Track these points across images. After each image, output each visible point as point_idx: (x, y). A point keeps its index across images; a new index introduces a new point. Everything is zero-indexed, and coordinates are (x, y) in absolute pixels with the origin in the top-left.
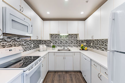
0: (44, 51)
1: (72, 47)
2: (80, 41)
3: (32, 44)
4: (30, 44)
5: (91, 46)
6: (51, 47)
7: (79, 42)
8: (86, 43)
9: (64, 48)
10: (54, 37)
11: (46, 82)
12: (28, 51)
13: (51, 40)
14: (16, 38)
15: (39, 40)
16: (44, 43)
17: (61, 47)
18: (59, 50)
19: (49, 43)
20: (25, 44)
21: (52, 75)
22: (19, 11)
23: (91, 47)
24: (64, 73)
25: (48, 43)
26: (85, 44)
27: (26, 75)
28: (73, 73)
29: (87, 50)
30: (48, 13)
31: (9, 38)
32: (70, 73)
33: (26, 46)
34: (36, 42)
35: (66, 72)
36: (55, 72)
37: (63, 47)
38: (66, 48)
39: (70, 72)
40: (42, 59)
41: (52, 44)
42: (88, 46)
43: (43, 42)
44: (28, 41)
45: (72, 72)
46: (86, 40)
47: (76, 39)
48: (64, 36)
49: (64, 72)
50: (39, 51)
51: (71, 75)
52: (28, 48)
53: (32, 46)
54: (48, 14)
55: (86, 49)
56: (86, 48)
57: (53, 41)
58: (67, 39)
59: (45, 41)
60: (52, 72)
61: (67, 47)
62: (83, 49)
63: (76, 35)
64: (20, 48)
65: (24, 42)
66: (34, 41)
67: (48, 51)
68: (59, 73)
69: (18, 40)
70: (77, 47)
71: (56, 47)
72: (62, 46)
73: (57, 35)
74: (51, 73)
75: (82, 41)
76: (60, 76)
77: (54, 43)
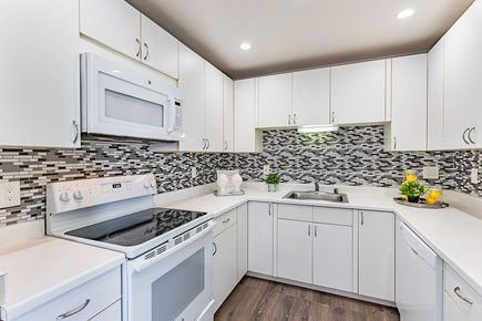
0: (231, 194)
1: (356, 184)
2: (405, 158)
3: (194, 169)
4: (185, 167)
5: (469, 186)
6: (263, 180)
7: (396, 164)
8: (437, 168)
9: (317, 190)
10: (276, 142)
11: (231, 314)
12: (177, 192)
13: (265, 154)
14: (137, 147)
15: (221, 154)
16: (237, 165)
17: (306, 182)
18: (293, 196)
19: (256, 165)
20: (167, 168)
21: (258, 291)
22: (134, 56)
23: (469, 192)
24: (310, 296)
25: (252, 166)
26: (431, 172)
27: (135, 273)
28: (357, 308)
29: (442, 205)
30: (245, 46)
31: (116, 147)
32: (337, 303)
33: (170, 175)
34: (208, 160)
35: (323, 295)
36: (271, 285)
37: (312, 185)
38: (325, 189)
39: (341, 301)
40: (211, 223)
41: (267, 171)
42: (452, 183)
43: (233, 159)
44: (178, 158)
45: (351, 303)
46: (442, 153)
47: (381, 147)
48: (316, 135)
49: (311, 294)
50: (216, 192)
51: (340, 311)
52: (177, 179)
53: (194, 174)
54: (244, 50)
55: (431, 201)
56: (433, 193)
57: (270, 157)
58: (334, 150)
59: (243, 158)
60: (262, 283)
61: (330, 183)
62: (413, 200)
63: (381, 129)
64: (150, 179)
65: (164, 161)
66: (199, 156)
67: (249, 196)
68: (288, 292)
69: (145, 154)
70: (385, 185)
71: (284, 181)
72: (307, 178)
73: (289, 134)
74: (256, 283)
75: (415, 160)
76: (288, 304)
77: (276, 165)
